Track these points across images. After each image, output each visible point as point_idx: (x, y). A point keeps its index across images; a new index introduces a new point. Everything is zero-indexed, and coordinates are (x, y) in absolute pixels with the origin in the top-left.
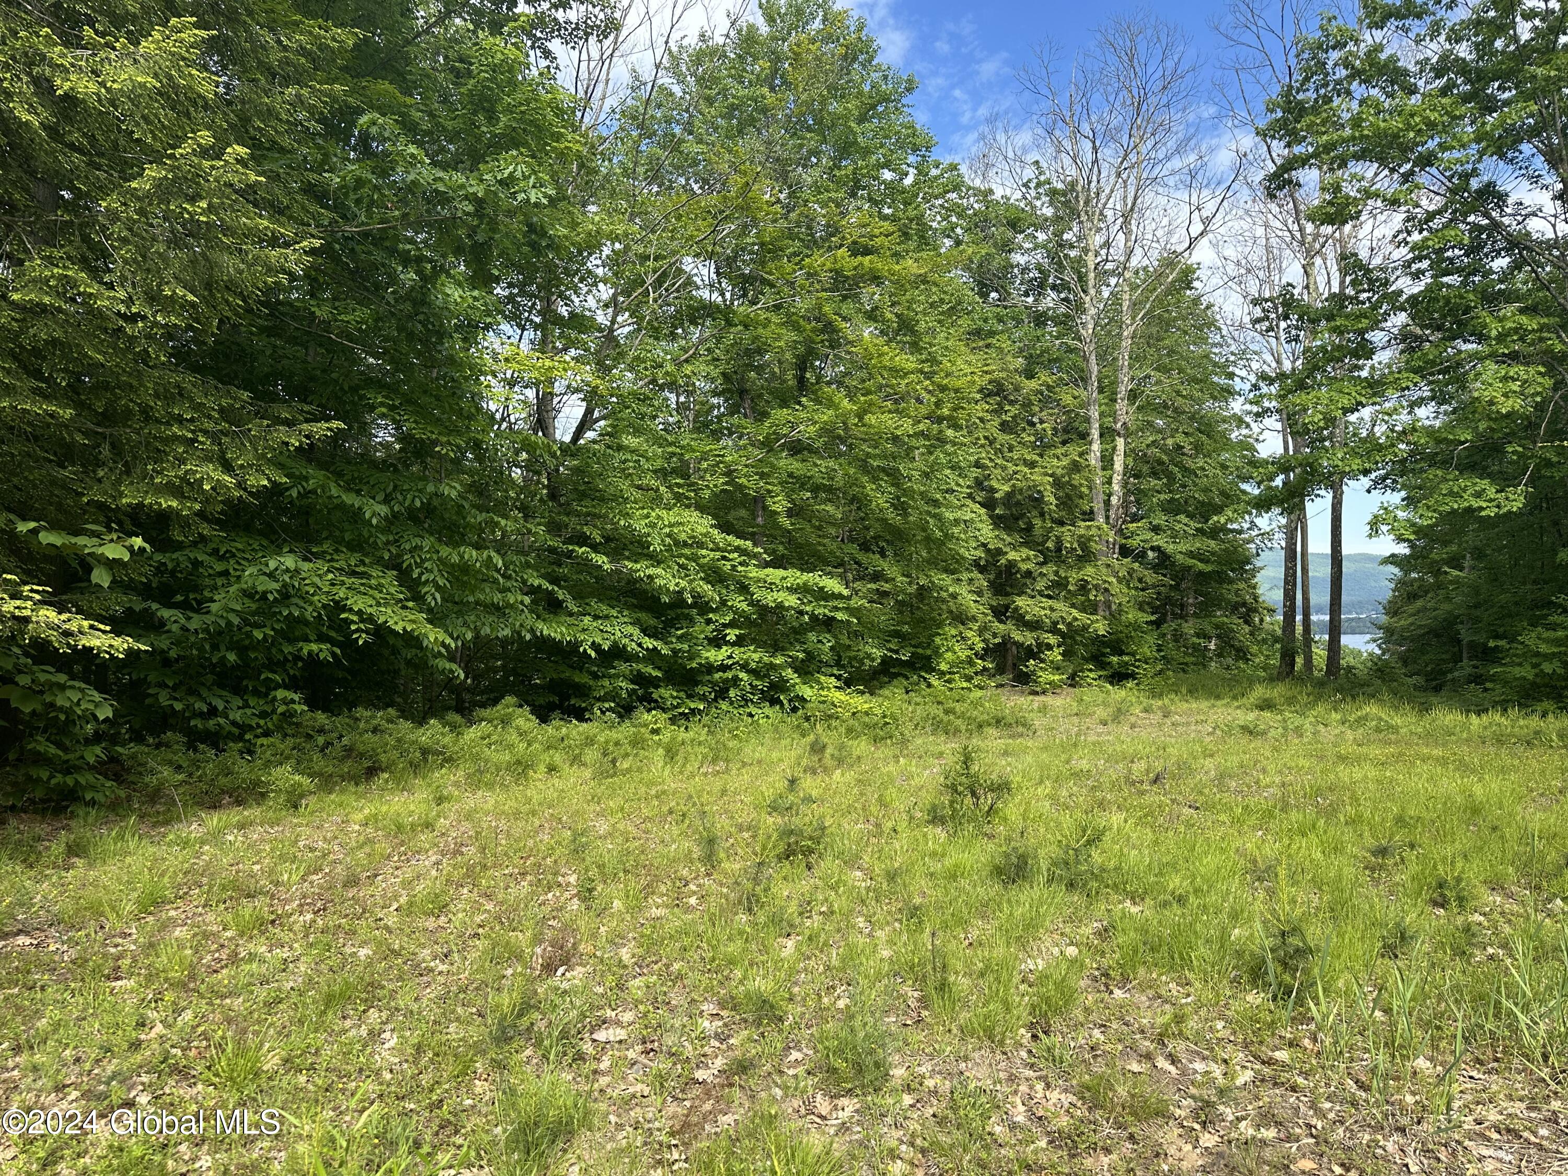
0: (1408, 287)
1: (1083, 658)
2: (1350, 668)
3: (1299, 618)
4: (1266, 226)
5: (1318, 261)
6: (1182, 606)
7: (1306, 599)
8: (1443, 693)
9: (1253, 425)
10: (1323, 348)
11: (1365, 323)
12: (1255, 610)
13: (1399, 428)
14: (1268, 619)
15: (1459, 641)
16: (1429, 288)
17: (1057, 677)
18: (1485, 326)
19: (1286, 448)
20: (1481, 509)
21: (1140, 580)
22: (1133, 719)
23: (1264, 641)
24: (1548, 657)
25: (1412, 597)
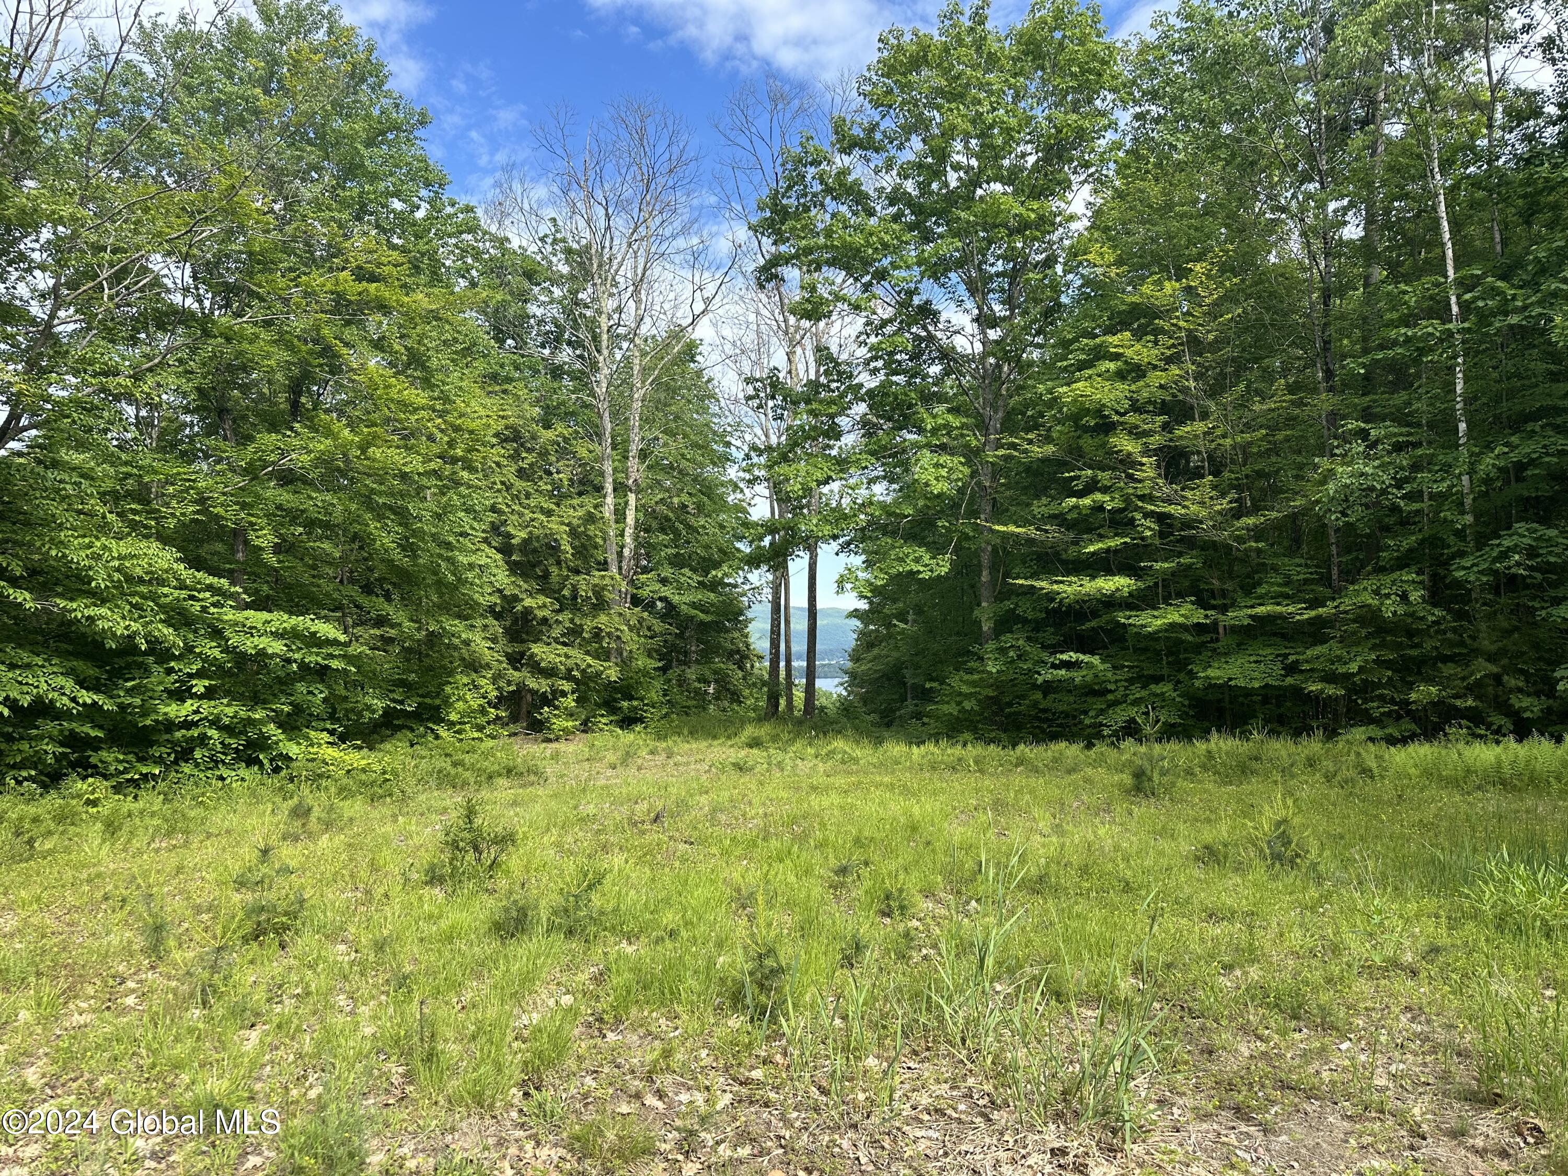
0: (869, 382)
1: (596, 704)
2: (822, 708)
3: (782, 664)
4: (758, 313)
5: (799, 350)
6: (686, 654)
7: (788, 647)
8: (894, 728)
9: (746, 491)
10: (802, 427)
11: (834, 409)
12: (747, 657)
13: (859, 501)
14: (757, 665)
15: (905, 684)
16: (882, 385)
17: (570, 724)
18: (923, 420)
19: (773, 513)
20: (919, 572)
21: (649, 629)
22: (640, 761)
23: (754, 684)
24: (968, 696)
25: (870, 646)
